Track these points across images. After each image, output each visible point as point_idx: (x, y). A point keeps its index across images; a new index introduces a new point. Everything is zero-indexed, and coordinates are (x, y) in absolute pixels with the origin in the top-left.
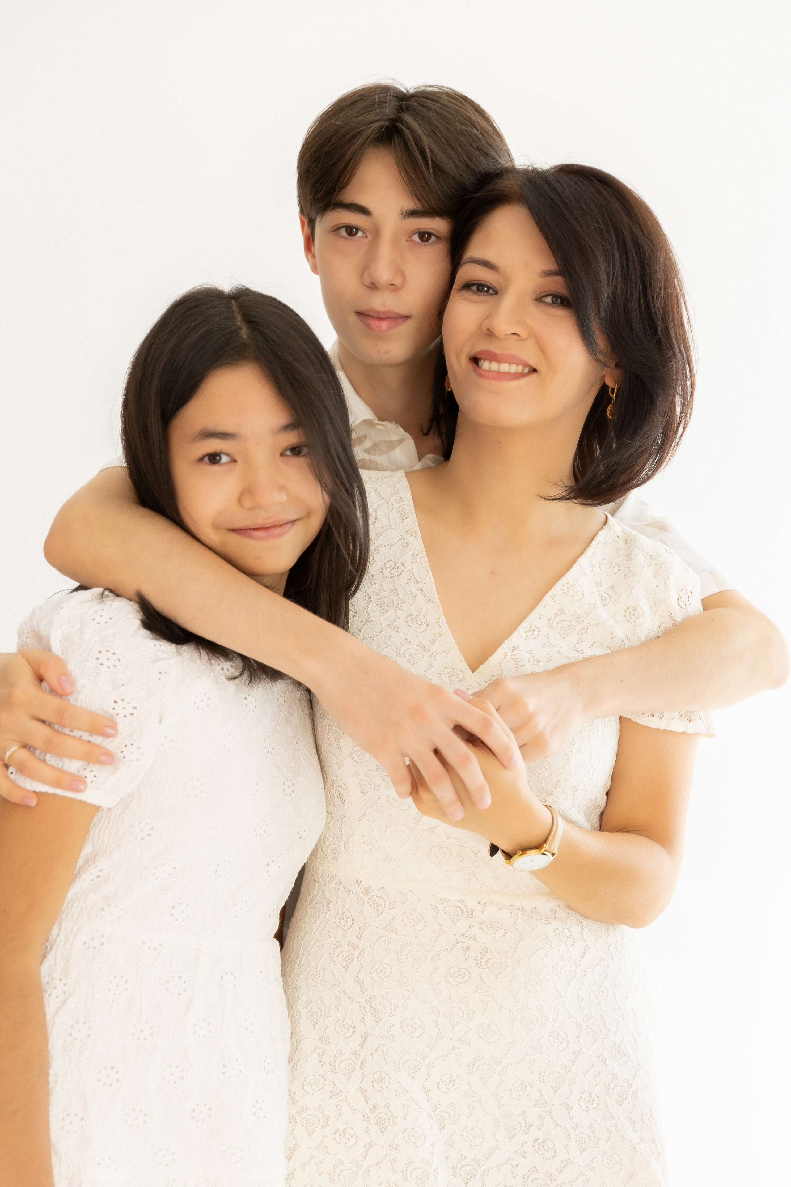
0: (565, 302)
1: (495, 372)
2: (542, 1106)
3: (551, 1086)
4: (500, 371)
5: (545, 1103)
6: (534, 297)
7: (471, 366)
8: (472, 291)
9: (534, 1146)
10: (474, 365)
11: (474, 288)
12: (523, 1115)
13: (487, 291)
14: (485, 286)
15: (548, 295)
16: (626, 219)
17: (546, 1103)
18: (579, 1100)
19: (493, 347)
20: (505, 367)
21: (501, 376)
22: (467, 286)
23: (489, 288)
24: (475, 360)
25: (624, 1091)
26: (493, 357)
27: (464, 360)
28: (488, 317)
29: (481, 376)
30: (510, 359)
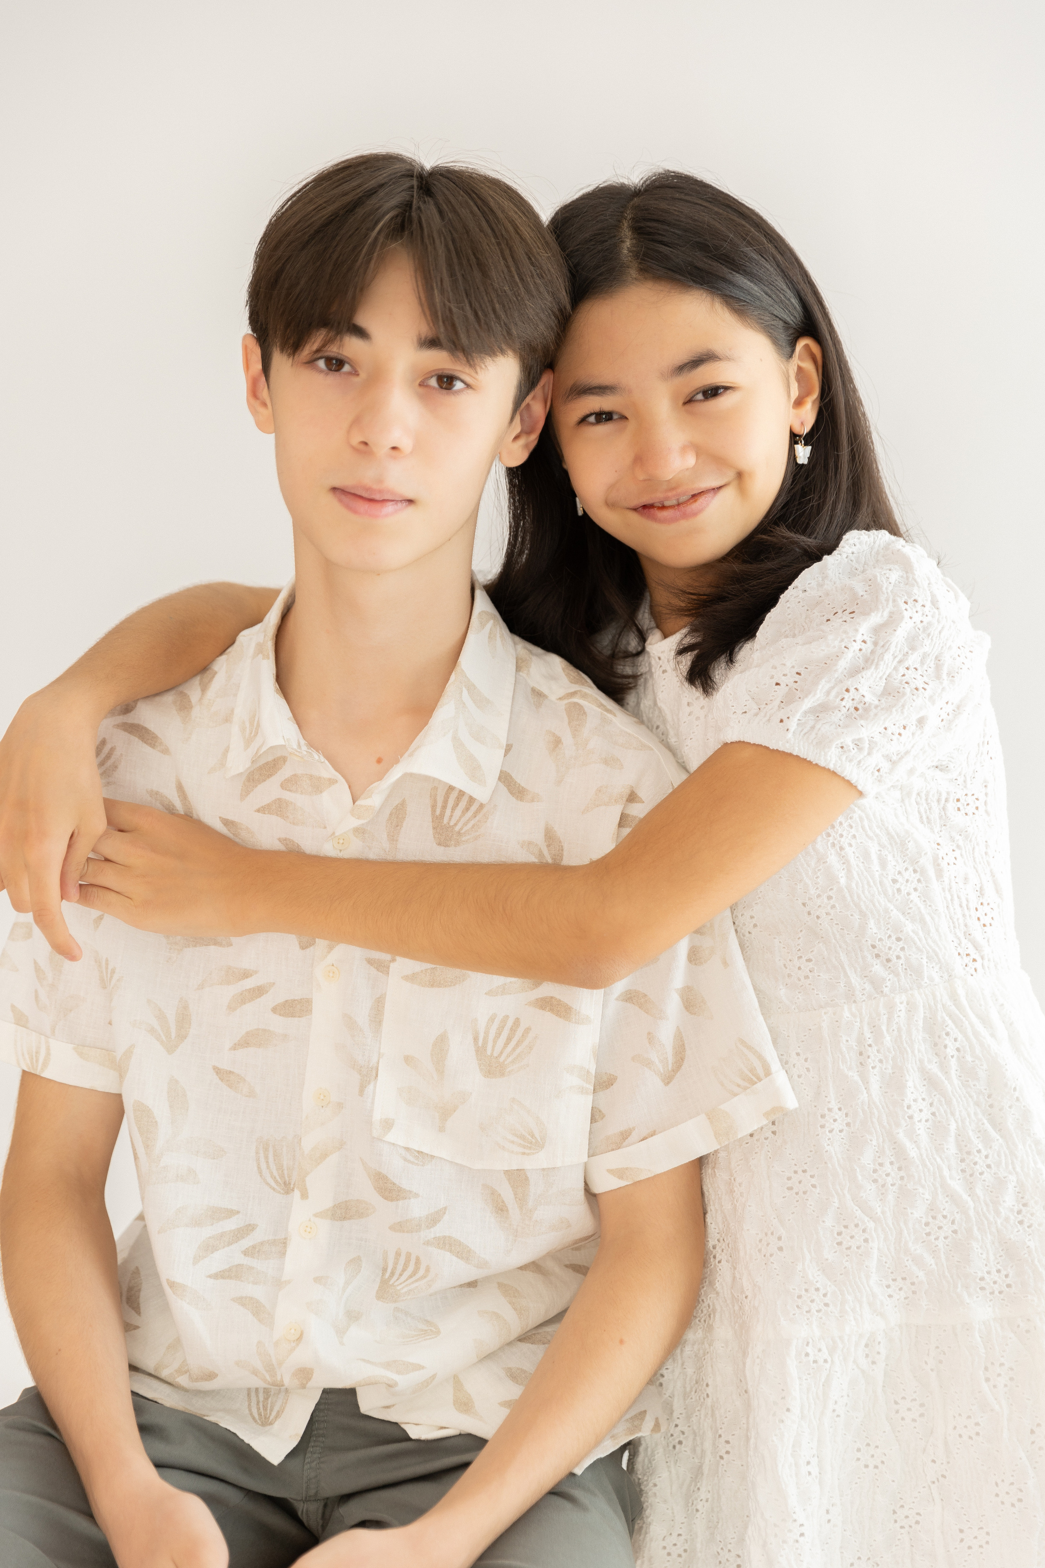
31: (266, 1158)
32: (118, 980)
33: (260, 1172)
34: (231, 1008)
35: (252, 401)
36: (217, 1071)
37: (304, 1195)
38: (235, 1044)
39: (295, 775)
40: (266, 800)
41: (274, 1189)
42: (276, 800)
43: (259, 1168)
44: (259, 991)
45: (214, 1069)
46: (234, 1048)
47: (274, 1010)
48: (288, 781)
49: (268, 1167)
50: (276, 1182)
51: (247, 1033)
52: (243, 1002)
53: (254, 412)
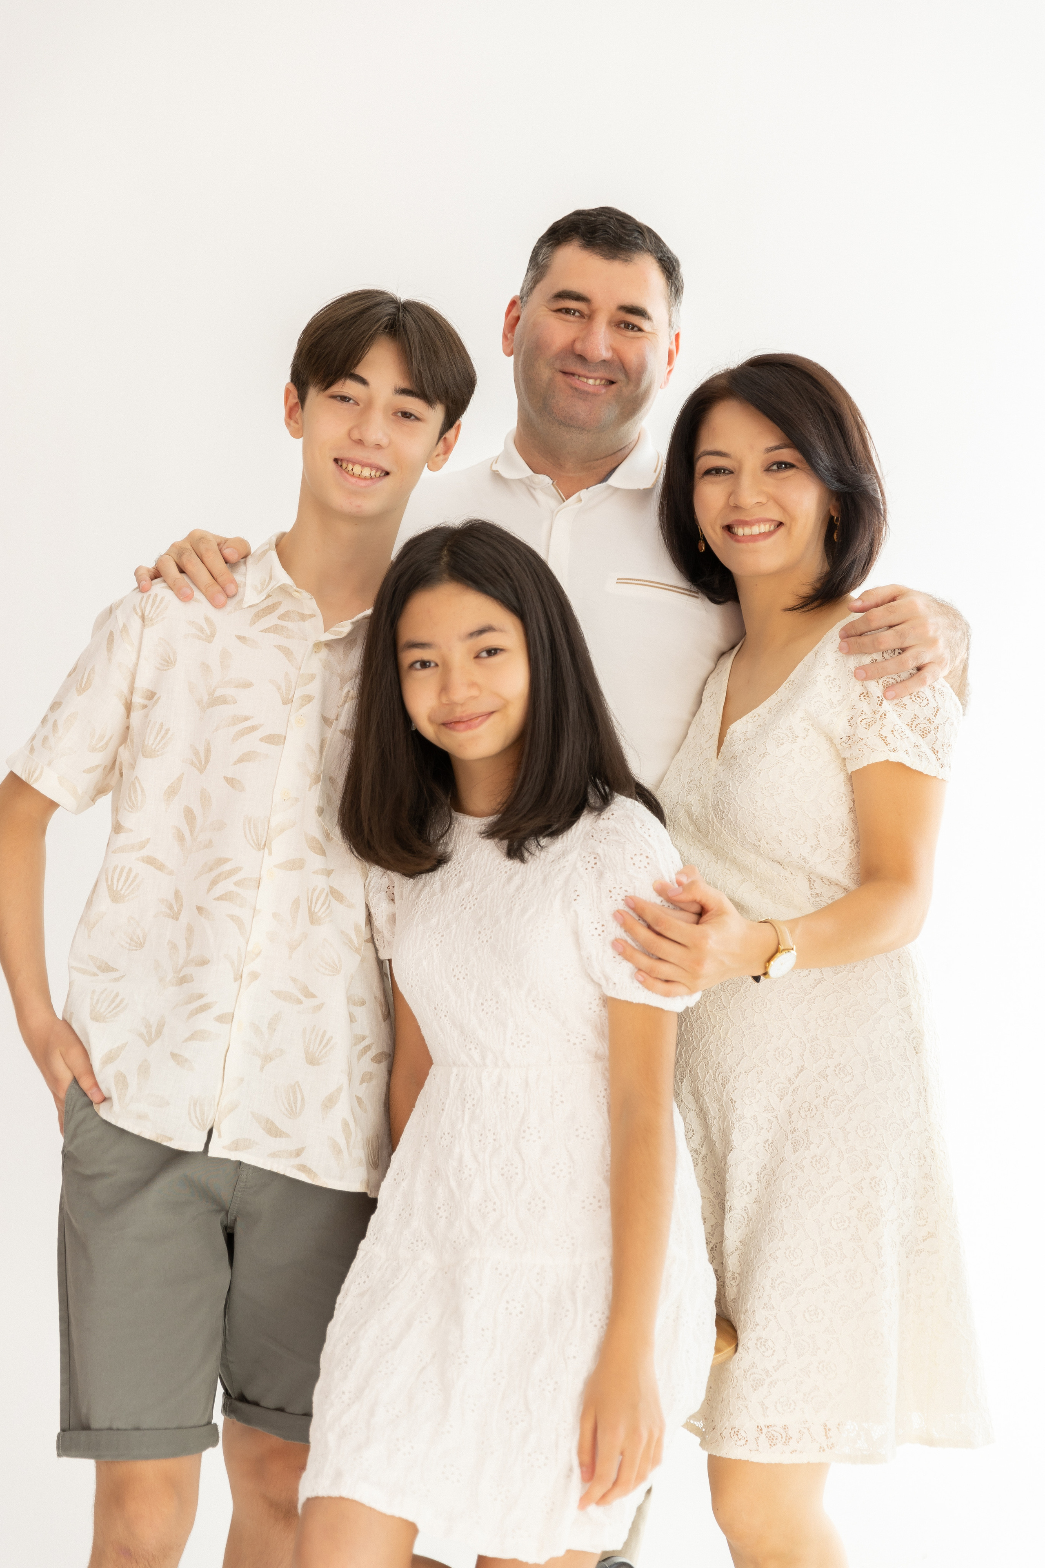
0: (788, 466)
1: (749, 536)
2: (770, 1111)
3: (777, 1095)
4: (753, 534)
5: (772, 1109)
6: (763, 469)
7: (726, 535)
8: (712, 474)
9: (764, 1147)
10: (728, 532)
11: (714, 472)
12: (754, 1119)
13: (724, 472)
14: (722, 469)
15: (774, 464)
16: (817, 392)
17: (774, 1109)
18: (800, 1109)
19: (743, 517)
20: (756, 530)
21: (754, 538)
22: (708, 472)
23: (725, 470)
24: (729, 528)
25: (842, 1105)
26: (745, 523)
27: (719, 530)
28: (730, 495)
29: (738, 541)
30: (759, 521)
31: (250, 827)
32: (172, 735)
33: (246, 836)
34: (234, 739)
35: (288, 420)
36: (226, 778)
37: (270, 853)
38: (235, 761)
39: (287, 611)
40: (266, 626)
41: (253, 847)
42: (274, 625)
43: (245, 833)
44: (253, 728)
45: (224, 778)
46: (235, 764)
47: (261, 740)
48: (283, 615)
49: (250, 833)
50: (254, 842)
51: (243, 754)
52: (242, 735)
53: (288, 425)
